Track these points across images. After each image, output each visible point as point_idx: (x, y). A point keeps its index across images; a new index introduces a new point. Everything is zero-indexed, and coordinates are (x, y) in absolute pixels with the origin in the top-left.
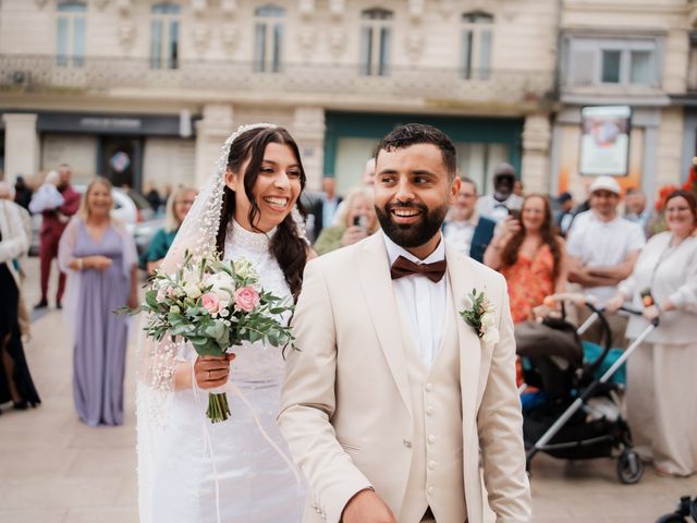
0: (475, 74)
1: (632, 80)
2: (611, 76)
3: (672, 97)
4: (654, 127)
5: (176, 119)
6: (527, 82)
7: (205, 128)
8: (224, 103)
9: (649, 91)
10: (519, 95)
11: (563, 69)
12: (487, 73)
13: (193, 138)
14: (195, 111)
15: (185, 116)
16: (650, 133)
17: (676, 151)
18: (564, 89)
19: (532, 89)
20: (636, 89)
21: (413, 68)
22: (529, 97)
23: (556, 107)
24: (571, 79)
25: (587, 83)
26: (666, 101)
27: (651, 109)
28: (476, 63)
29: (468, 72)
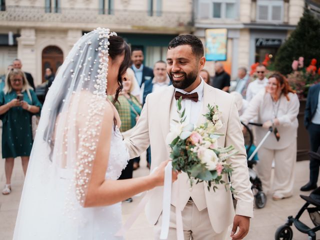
0: (155, 14)
1: (227, 16)
2: (217, 15)
3: (245, 24)
4: (237, 38)
5: (7, 36)
6: (179, 18)
7: (21, 40)
8: (31, 28)
9: (234, 22)
10: (176, 24)
11: (195, 11)
12: (160, 13)
13: (15, 45)
14: (16, 33)
15: (11, 34)
16: (235, 41)
17: (246, 49)
18: (196, 21)
19: (181, 21)
20: (229, 21)
21: (125, 11)
22: (180, 25)
23: (193, 29)
24: (199, 16)
25: (207, 18)
26: (242, 26)
27: (235, 30)
28: (155, 8)
29: (151, 12)
